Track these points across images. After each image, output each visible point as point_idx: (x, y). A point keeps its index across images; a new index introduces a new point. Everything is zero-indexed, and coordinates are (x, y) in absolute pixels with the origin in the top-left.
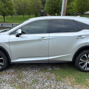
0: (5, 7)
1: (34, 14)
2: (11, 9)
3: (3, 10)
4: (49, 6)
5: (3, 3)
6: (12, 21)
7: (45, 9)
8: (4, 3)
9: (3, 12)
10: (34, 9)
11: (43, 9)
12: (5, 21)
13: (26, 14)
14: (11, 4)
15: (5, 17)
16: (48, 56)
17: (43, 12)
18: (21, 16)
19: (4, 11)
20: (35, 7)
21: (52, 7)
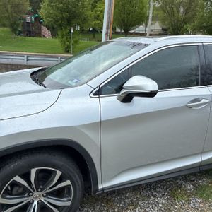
17: (32, 23)
21: (62, 11)
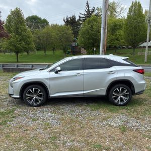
0: (20, 41)
1: (61, 49)
2: (28, 43)
3: (17, 45)
4: (84, 37)
5: (17, 36)
6: (28, 60)
7: (78, 42)
8: (19, 35)
9: (17, 48)
10: (62, 41)
11: (74, 41)
12: (19, 60)
13: (49, 50)
14: (29, 37)
15: (19, 54)
16: (83, 91)
17: (76, 46)
18: (42, 53)
19: (19, 46)
20: (63, 39)
